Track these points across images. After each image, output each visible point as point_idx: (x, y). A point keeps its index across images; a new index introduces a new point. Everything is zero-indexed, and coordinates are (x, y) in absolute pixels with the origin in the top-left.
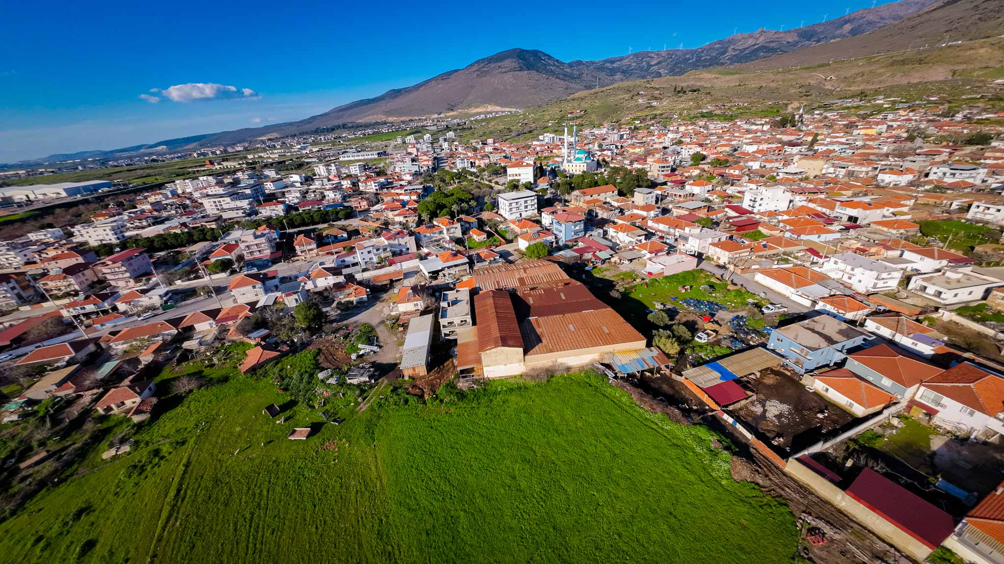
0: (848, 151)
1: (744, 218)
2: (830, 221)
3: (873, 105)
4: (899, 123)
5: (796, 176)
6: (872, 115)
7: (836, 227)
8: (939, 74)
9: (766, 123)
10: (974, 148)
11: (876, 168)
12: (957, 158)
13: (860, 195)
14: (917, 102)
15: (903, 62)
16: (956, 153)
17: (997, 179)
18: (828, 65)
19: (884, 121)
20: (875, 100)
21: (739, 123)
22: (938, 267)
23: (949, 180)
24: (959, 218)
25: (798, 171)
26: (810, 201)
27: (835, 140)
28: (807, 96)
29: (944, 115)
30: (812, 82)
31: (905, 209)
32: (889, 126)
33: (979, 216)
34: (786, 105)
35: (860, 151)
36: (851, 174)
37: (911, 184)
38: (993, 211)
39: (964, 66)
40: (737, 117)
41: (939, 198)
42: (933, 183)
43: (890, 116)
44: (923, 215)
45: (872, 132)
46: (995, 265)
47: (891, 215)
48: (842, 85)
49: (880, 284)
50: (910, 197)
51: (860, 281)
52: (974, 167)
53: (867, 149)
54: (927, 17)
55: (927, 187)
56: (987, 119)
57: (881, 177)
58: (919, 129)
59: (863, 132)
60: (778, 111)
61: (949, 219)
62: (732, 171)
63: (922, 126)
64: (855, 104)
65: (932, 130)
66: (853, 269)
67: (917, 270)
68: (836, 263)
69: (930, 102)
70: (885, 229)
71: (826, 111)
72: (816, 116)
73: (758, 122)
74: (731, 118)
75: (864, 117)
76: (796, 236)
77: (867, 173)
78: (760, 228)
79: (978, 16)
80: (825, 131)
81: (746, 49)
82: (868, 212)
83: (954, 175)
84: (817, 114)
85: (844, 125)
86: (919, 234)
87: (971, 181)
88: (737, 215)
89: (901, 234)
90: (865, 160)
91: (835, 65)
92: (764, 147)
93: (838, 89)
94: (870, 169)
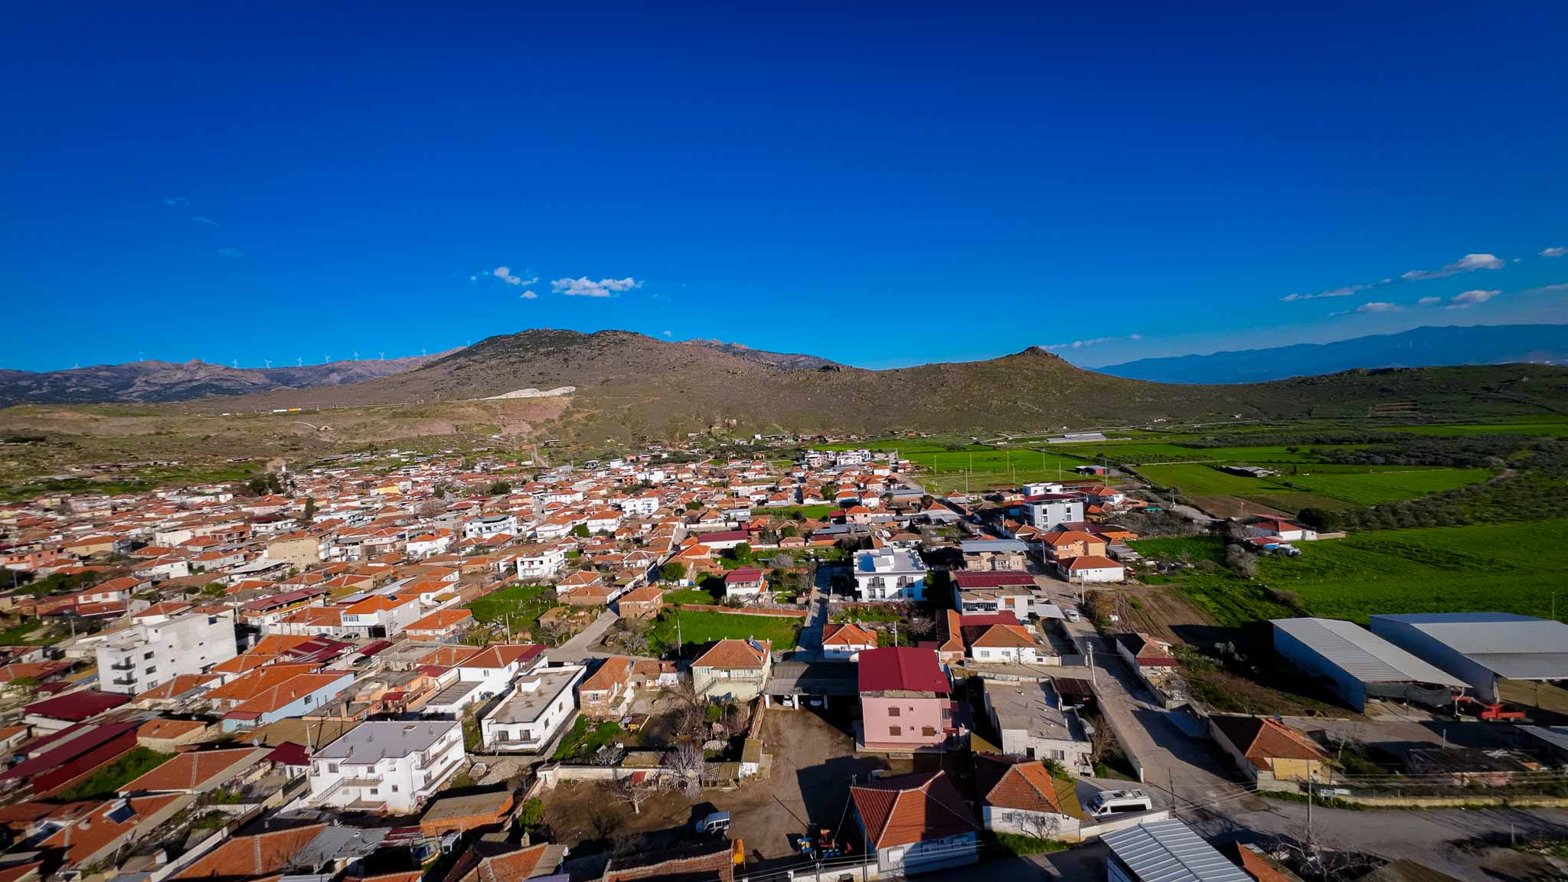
0: (366, 518)
1: (92, 725)
2: (333, 651)
3: (388, 459)
4: (423, 478)
5: (269, 576)
6: (392, 470)
7: (345, 661)
8: (443, 428)
9: (226, 491)
10: (499, 497)
11: (403, 536)
12: (489, 509)
13: (388, 581)
14: (435, 456)
15: (405, 414)
16: (486, 504)
17: (528, 526)
18: (315, 412)
19: (407, 477)
20: (390, 453)
21: (161, 495)
22: (509, 679)
23: (487, 536)
24: (511, 582)
25: (272, 563)
26: (292, 619)
27: (344, 505)
28: (295, 450)
29: (465, 467)
30: (299, 433)
31: (450, 589)
32: (413, 482)
33: (529, 574)
34: (263, 463)
35: (380, 516)
36: (370, 551)
37: (451, 549)
38: (536, 564)
41: (483, 561)
42: (472, 543)
43: (413, 472)
44: (473, 591)
45: (394, 490)
47: (435, 603)
48: (344, 437)
49: (436, 768)
50: (453, 568)
51: (395, 789)
52: (504, 516)
53: (387, 512)
55: (468, 550)
56: (501, 470)
57: (411, 547)
58: (446, 483)
59: (382, 491)
60: (248, 472)
61: (504, 587)
63: (449, 480)
64: (367, 459)
65: (458, 483)
66: (372, 769)
67: (485, 699)
68: (334, 769)
69: (447, 455)
70: (429, 632)
71: (329, 468)
72: (315, 476)
73: (207, 491)
74: (141, 488)
75: (383, 474)
76: (253, 722)
77: (393, 545)
78: (143, 740)
80: (330, 495)
82: (395, 612)
83: (488, 528)
84: (318, 474)
85: (358, 485)
86: (477, 624)
87: (507, 532)
90: (388, 526)
91: (325, 413)
93: (340, 442)
94: (394, 538)
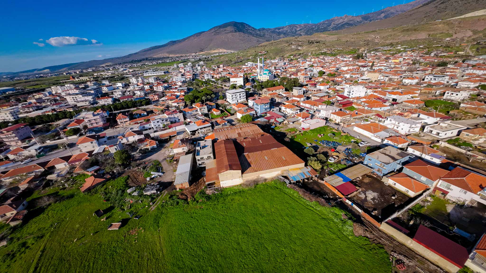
0: (388, 69)
1: (345, 100)
2: (385, 101)
3: (396, 49)
4: (408, 57)
5: (367, 81)
6: (396, 54)
7: (387, 104)
8: (423, 35)
9: (351, 57)
10: (441, 68)
11: (401, 77)
12: (435, 72)
13: (396, 89)
14: (415, 48)
15: (408, 30)
16: (434, 70)
17: (453, 81)
18: (376, 31)
19: (401, 56)
20: (397, 47)
21: (338, 57)
22: (436, 121)
23: (433, 82)
24: (440, 99)
25: (368, 78)
26: (375, 92)
27: (382, 65)
28: (368, 45)
29: (426, 54)
30: (369, 39)
31: (417, 95)
32: (404, 58)
33: (449, 97)
34: (359, 49)
35: (394, 69)
36: (390, 80)
37: (417, 84)
38: (454, 95)
39: (433, 32)
40: (337, 54)
41: (430, 90)
42: (427, 83)
43: (404, 54)
44: (425, 98)
45: (397, 61)
46: (459, 120)
47: (411, 98)
48: (382, 40)
49: (412, 130)
50: (418, 90)
51: (402, 129)
52: (444, 76)
53: (396, 68)
54: (416, 11)
55: (425, 85)
56: (444, 56)
57: (404, 80)
58: (416, 60)
59: (393, 61)
60: (355, 52)
61: (436, 99)
62: (337, 79)
63: (418, 59)
64: (389, 49)
65: (422, 60)
66: (399, 123)
67: (426, 123)
68: (391, 120)
69: (420, 48)
70: (409, 104)
71: (376, 52)
72: (372, 54)
73: (347, 57)
74: (335, 55)
75: (393, 55)
76: (370, 109)
77: (398, 79)
78: (353, 105)
79: (437, 11)
80: (377, 61)
81: (340, 24)
82: (401, 96)
83: (435, 79)
84: (373, 53)
85: (385, 58)
86: (424, 106)
87: (442, 82)
88: (342, 99)
89: (417, 106)
90: (396, 73)
91: (379, 31)
92: (351, 68)
93: (381, 42)
94: (399, 77)
